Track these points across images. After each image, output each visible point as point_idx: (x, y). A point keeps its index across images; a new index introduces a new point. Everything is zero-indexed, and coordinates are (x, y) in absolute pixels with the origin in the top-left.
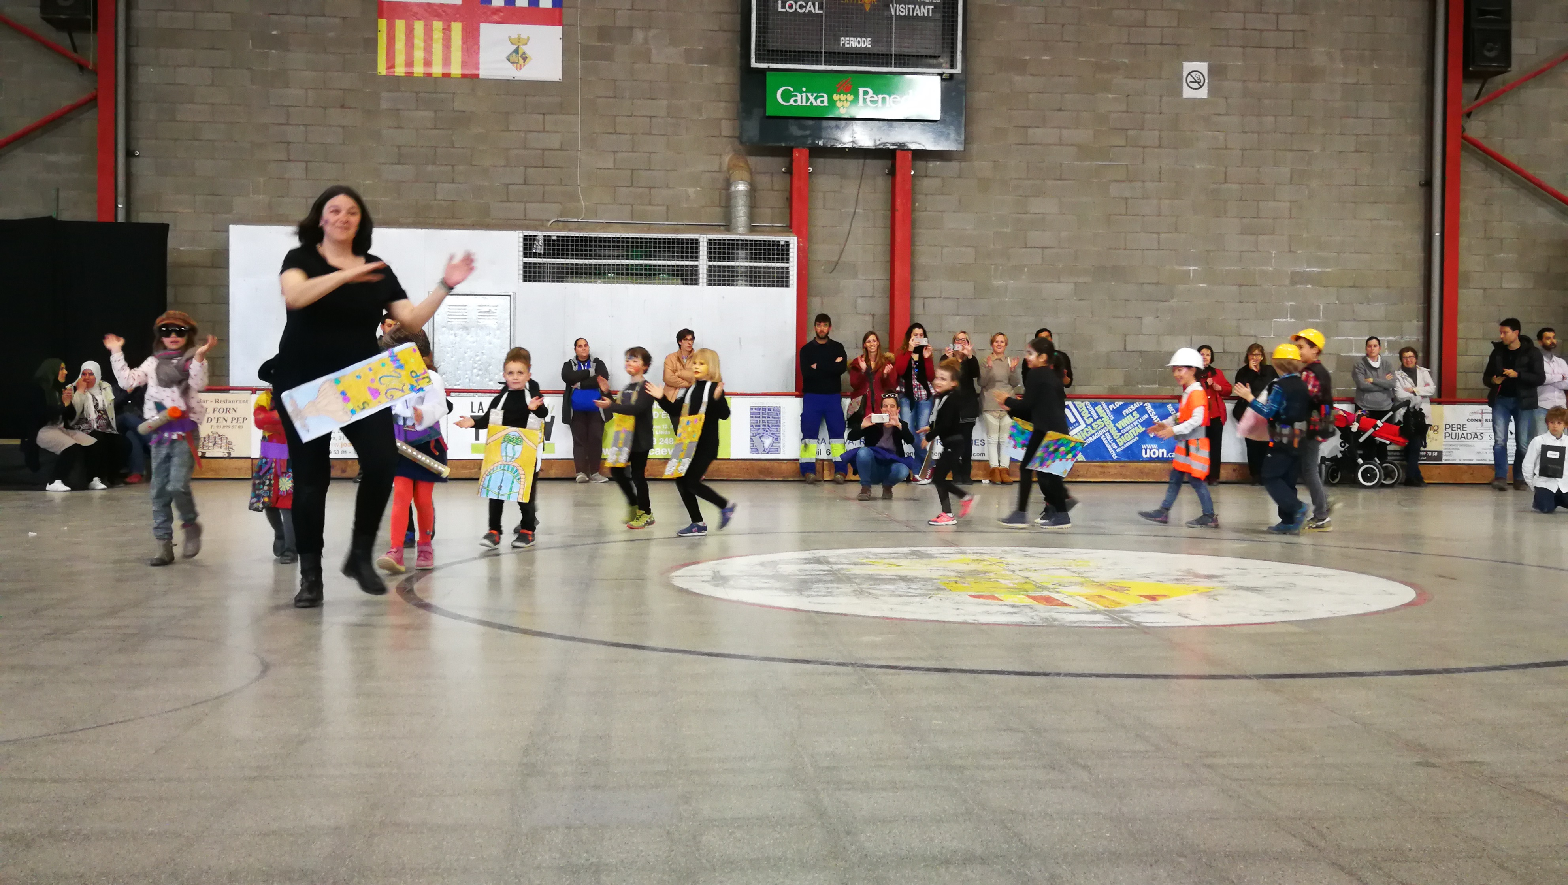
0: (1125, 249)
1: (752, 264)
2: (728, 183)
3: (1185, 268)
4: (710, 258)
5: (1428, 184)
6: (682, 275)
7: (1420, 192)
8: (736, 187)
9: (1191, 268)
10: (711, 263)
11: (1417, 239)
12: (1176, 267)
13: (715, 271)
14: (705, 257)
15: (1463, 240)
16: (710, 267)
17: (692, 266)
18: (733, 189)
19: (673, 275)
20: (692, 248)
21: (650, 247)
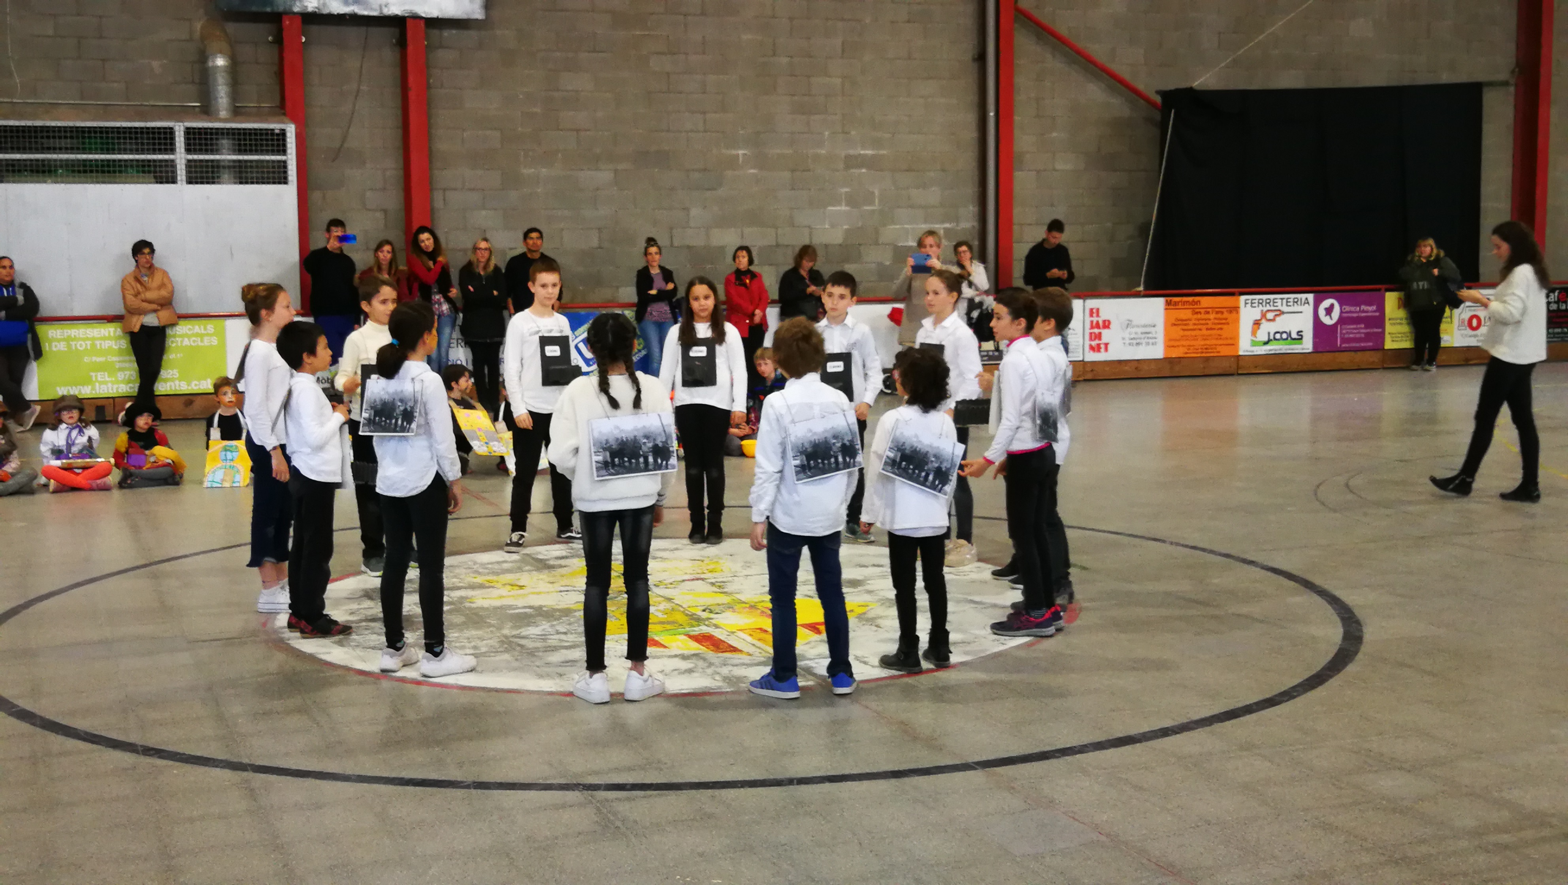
0: (668, 131)
1: (241, 157)
2: (203, 58)
3: (734, 152)
4: (188, 151)
5: (981, 58)
6: (155, 172)
7: (973, 68)
8: (214, 62)
9: (741, 152)
10: (190, 157)
11: (970, 118)
12: (724, 151)
13: (196, 167)
14: (183, 150)
15: (1017, 118)
16: (189, 161)
17: (166, 161)
18: (210, 64)
19: (144, 172)
20: (165, 139)
21: (113, 138)
